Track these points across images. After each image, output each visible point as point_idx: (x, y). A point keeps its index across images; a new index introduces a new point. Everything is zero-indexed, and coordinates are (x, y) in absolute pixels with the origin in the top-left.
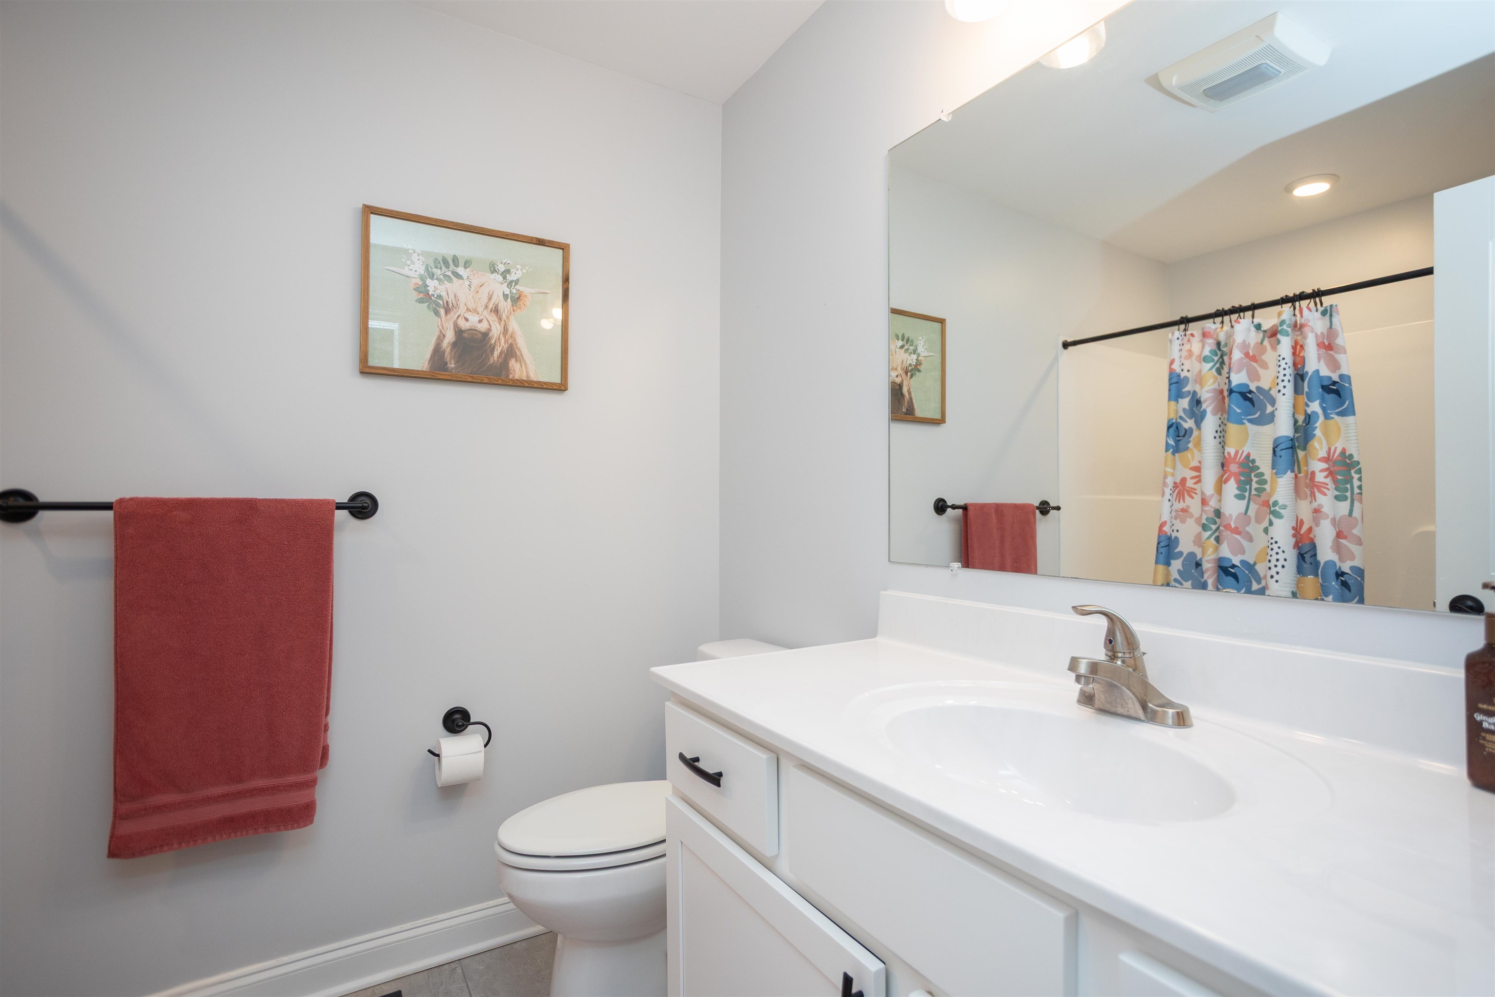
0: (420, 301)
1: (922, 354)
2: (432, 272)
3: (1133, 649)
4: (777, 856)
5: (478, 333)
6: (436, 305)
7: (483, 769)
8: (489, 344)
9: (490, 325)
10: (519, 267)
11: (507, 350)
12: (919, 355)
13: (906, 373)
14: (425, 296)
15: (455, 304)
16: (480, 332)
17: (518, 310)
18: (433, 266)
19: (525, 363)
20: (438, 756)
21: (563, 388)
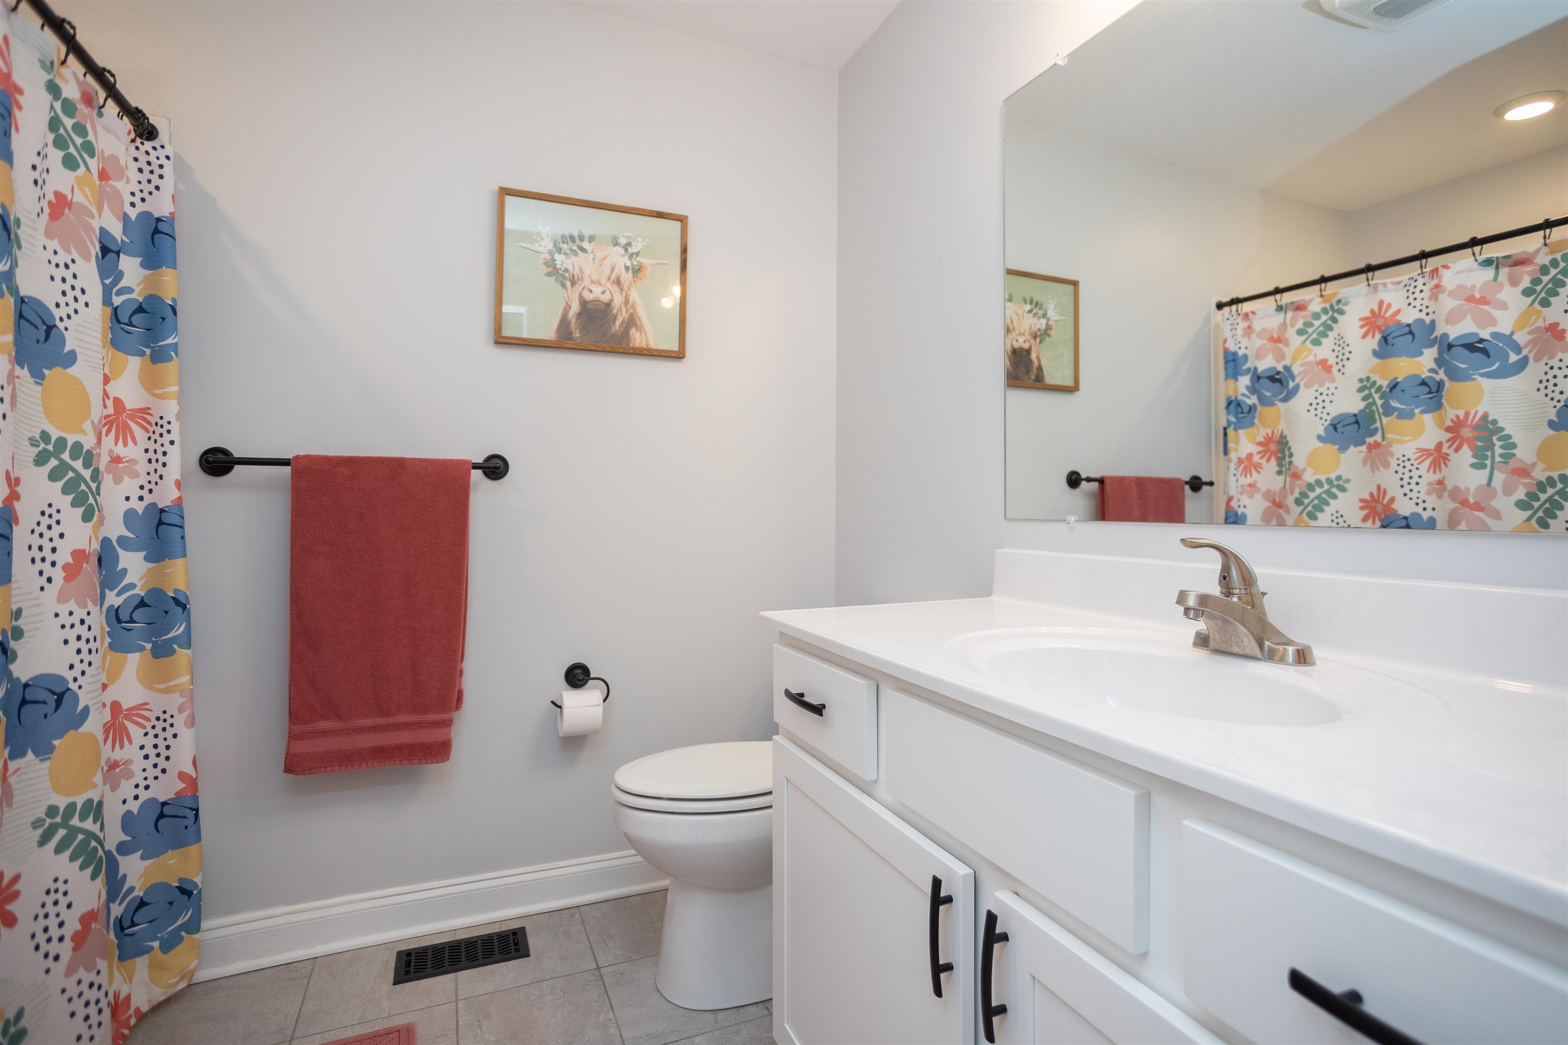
0: (549, 274)
1: (1053, 318)
2: (559, 247)
3: (1249, 585)
4: (876, 781)
5: (601, 303)
6: (563, 278)
7: (601, 722)
8: (611, 314)
9: (612, 296)
10: (639, 239)
11: (628, 320)
12: (1048, 319)
13: (1035, 338)
14: (553, 270)
15: (580, 277)
16: (603, 303)
17: (639, 281)
18: (560, 242)
19: (645, 332)
20: (560, 707)
21: (681, 356)
